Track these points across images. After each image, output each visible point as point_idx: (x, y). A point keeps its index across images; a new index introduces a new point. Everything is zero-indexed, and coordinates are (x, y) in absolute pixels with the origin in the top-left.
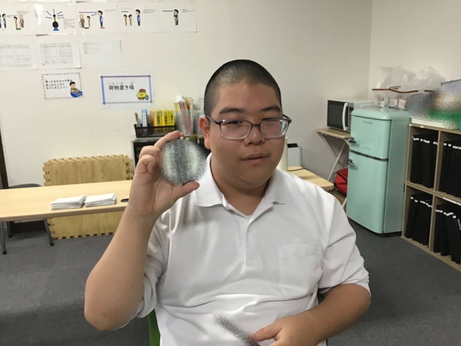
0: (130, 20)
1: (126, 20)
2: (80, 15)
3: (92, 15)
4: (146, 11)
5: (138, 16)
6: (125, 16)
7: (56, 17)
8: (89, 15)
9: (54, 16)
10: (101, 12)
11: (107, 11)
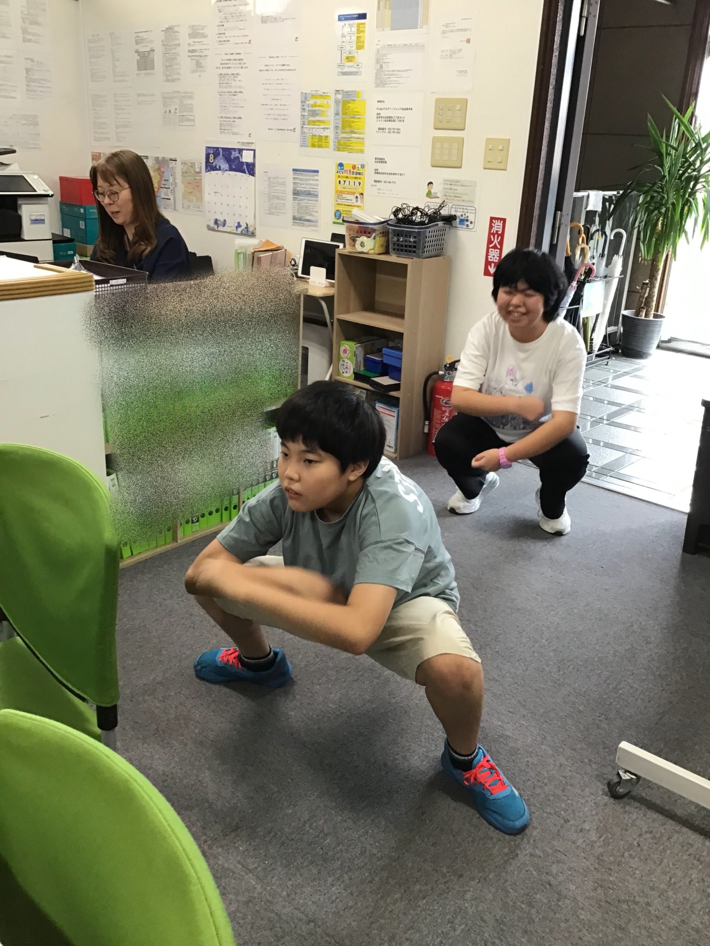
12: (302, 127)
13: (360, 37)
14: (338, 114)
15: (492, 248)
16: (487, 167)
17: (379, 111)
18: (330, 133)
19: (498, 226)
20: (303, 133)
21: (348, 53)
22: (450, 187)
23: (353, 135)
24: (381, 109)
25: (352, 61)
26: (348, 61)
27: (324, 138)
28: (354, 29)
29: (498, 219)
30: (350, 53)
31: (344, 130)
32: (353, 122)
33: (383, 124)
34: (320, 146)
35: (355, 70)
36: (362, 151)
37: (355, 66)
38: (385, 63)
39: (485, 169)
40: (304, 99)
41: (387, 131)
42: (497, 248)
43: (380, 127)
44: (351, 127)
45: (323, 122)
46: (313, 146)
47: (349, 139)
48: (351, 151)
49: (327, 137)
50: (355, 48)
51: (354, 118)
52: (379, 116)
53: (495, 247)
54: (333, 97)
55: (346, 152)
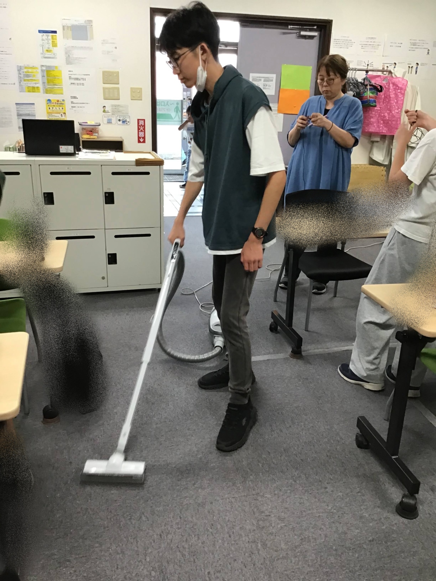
0: (412, 70)
1: (409, 70)
2: (383, 65)
3: (390, 66)
4: (423, 64)
5: (417, 68)
6: (409, 67)
7: (369, 66)
8: (388, 65)
9: (368, 65)
10: (395, 64)
11: (399, 63)
12: (20, 83)
13: (54, 41)
14: (44, 77)
15: (140, 131)
16: (132, 99)
17: (70, 76)
18: (40, 85)
19: (141, 123)
20: (20, 85)
21: (47, 48)
22: (115, 108)
23: (56, 86)
24: (71, 75)
25: (50, 52)
26: (48, 52)
27: (36, 88)
28: (50, 37)
29: (141, 120)
30: (48, 48)
31: (49, 84)
32: (55, 80)
33: (73, 81)
34: (33, 92)
35: (53, 56)
36: (62, 94)
37: (53, 54)
38: (71, 54)
39: (132, 100)
40: (19, 69)
41: (76, 84)
42: (143, 131)
43: (72, 82)
44: (53, 82)
45: (35, 80)
46: (29, 91)
47: (52, 88)
48: (55, 94)
49: (38, 87)
50: (51, 45)
51: (55, 78)
52: (70, 78)
53: (142, 131)
54: (40, 68)
55: (52, 94)
